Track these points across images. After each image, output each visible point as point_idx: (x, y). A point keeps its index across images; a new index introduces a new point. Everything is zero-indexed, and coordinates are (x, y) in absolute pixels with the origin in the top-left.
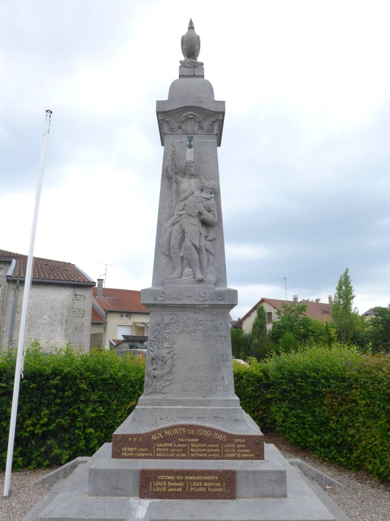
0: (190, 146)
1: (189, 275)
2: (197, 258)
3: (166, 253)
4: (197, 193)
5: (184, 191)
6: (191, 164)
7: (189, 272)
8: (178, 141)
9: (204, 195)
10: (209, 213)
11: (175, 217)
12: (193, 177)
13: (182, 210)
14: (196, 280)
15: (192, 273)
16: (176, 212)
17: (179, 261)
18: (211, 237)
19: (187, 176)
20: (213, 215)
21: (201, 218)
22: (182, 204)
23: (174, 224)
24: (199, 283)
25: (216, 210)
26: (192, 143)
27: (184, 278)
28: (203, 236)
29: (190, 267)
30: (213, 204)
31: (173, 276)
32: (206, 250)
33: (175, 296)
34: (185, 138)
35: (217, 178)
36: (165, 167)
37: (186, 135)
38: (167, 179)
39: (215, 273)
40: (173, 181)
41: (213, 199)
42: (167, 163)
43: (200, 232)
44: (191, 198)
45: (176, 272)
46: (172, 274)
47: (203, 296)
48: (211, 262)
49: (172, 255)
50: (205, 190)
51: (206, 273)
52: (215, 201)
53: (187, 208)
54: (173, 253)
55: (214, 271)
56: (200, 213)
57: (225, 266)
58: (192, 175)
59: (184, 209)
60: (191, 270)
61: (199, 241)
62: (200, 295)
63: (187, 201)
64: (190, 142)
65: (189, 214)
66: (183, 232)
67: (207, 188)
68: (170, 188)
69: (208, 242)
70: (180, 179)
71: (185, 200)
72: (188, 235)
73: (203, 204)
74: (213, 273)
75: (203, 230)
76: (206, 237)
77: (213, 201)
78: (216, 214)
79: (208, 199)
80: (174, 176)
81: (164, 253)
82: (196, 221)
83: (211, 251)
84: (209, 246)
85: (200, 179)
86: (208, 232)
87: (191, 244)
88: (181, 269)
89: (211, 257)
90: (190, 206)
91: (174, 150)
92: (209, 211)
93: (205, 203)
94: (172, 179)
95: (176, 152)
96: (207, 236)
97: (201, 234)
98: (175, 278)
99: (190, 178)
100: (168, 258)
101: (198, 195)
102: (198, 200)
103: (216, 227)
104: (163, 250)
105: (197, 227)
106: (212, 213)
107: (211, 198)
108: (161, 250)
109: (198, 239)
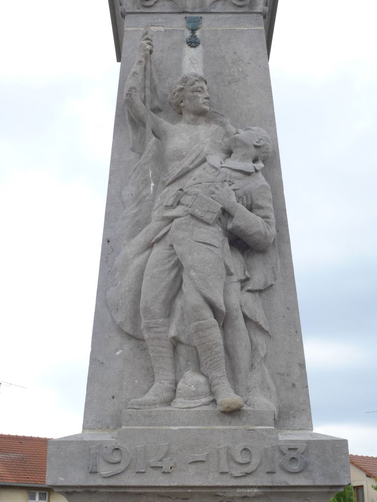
0: (193, 43)
1: (196, 395)
2: (220, 341)
3: (128, 328)
5: (179, 155)
7: (197, 384)
8: (162, 29)
9: (235, 163)
10: (252, 215)
12: (201, 119)
13: (172, 207)
14: (219, 408)
15: (204, 388)
16: (155, 214)
17: (167, 352)
18: (257, 282)
19: (187, 116)
20: (263, 217)
21: (230, 226)
22: (175, 188)
23: (150, 246)
24: (227, 418)
25: (271, 206)
26: (198, 33)
27: (179, 403)
28: (235, 278)
29: (198, 368)
30: (263, 186)
31: (149, 397)
32: (246, 318)
33: (153, 461)
34: (179, 23)
36: (126, 91)
37: (183, 16)
39: (274, 389)
40: (149, 129)
41: (260, 175)
43: (227, 268)
44: (197, 172)
45: (156, 384)
46: (146, 392)
47: (240, 459)
49: (146, 336)
50: (238, 153)
52: (267, 179)
53: (186, 200)
54: (149, 328)
55: (269, 381)
56: (226, 213)
58: (201, 114)
59: (179, 203)
60: (202, 379)
62: (230, 458)
63: (187, 182)
64: (193, 31)
65: (193, 216)
66: (178, 266)
67: (245, 145)
68: (138, 148)
69: (249, 295)
72: (193, 274)
73: (233, 187)
74: (269, 389)
75: (235, 262)
76: (244, 282)
79: (248, 174)
80: (150, 118)
81: (120, 329)
83: (262, 323)
84: (254, 306)
85: (223, 124)
86: (248, 268)
87: (200, 302)
90: (196, 194)
92: (250, 209)
93: (238, 184)
94: (144, 125)
95: (156, 55)
96: (247, 279)
97: (229, 273)
98: (154, 404)
99: (194, 122)
100: (133, 343)
101: (218, 165)
102: (220, 177)
103: (273, 254)
104: (118, 321)
105: (216, 251)
106: (260, 212)
107: (256, 171)
108: (114, 321)
109: (220, 285)
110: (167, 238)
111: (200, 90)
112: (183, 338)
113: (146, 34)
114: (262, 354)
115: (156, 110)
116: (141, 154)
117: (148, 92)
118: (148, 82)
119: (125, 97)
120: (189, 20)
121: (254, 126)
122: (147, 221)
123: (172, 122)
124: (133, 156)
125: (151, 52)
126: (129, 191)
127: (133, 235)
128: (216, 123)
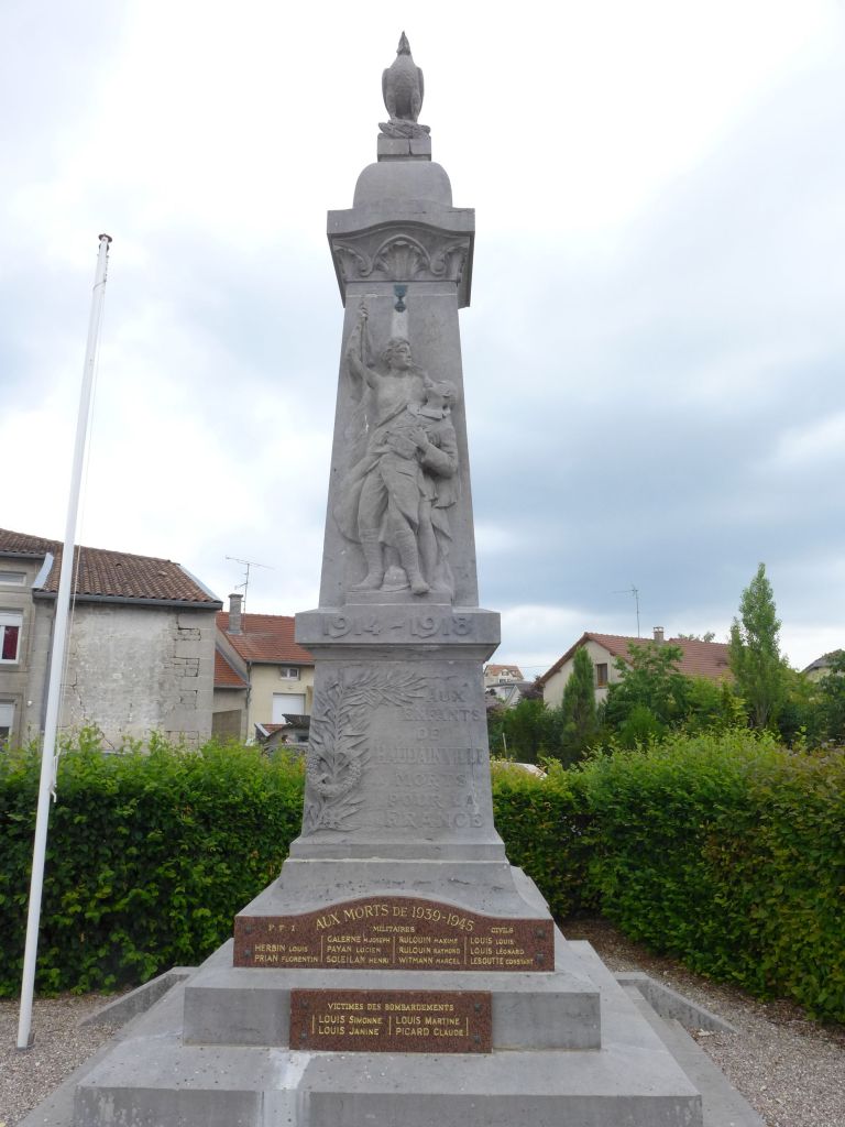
0: (400, 308)
1: (398, 582)
2: (415, 545)
3: (349, 535)
4: (414, 408)
5: (388, 404)
6: (401, 346)
7: (398, 575)
8: (376, 296)
9: (430, 411)
10: (440, 451)
11: (367, 459)
12: (407, 373)
13: (381, 445)
14: (414, 591)
15: (403, 578)
16: (369, 449)
17: (377, 552)
18: (444, 500)
19: (393, 370)
20: (449, 453)
21: (423, 460)
22: (384, 430)
23: (365, 474)
24: (418, 598)
25: (455, 444)
26: (404, 300)
27: (386, 588)
28: (426, 499)
29: (400, 564)
30: (449, 429)
31: (364, 584)
32: (434, 526)
33: (367, 627)
34: (389, 291)
35: (456, 374)
36: (347, 352)
37: (393, 284)
38: (350, 378)
39: (452, 578)
40: (365, 382)
41: (448, 420)
42: (350, 345)
43: (420, 490)
44: (401, 417)
45: (370, 575)
46: (362, 580)
47: (425, 625)
48: (445, 553)
49: (362, 540)
50: (432, 401)
51: (434, 579)
52: (453, 424)
53: (391, 440)
54: (364, 536)
55: (449, 572)
56: (420, 451)
57: (474, 562)
58: (404, 369)
59: (386, 442)
60: (402, 572)
61: (419, 509)
62: (419, 625)
63: (393, 425)
64: (400, 298)
65: (396, 453)
66: (385, 491)
67: (436, 396)
68: (357, 397)
69: (437, 510)
70: (378, 377)
71: (390, 423)
72: (395, 496)
73: (426, 430)
74: (449, 578)
75: (427, 486)
76: (434, 501)
77: (448, 424)
78: (456, 451)
79: (438, 420)
80: (366, 372)
81: (344, 537)
82: (412, 467)
83: (446, 531)
84: (441, 519)
85: (422, 377)
86: (437, 490)
87: (400, 517)
88: (380, 570)
89: (444, 543)
90: (399, 436)
91: (364, 315)
92: (439, 446)
93: (430, 428)
94: (361, 378)
95: (371, 319)
96: (436, 499)
97: (422, 495)
98: (367, 589)
100: (353, 546)
101: (415, 412)
102: (417, 423)
103: (456, 480)
104: (342, 530)
106: (446, 449)
107: (444, 417)
108: (339, 530)
110: (377, 469)
111: (404, 351)
112: (388, 543)
115: (370, 366)
116: (359, 401)
117: (364, 351)
118: (364, 344)
120: (397, 288)
122: (364, 455)
124: (353, 402)
125: (366, 319)
126: (350, 431)
127: (353, 465)
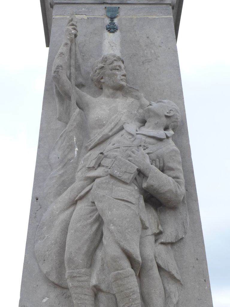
0: (112, 29)
2: (137, 289)
4: (132, 127)
5: (100, 125)
8: (85, 17)
9: (148, 130)
10: (164, 175)
11: (78, 184)
12: (119, 93)
13: (93, 168)
18: (169, 235)
19: (106, 91)
20: (174, 178)
21: (145, 185)
23: (74, 203)
26: (116, 21)
28: (149, 232)
30: (174, 150)
32: (159, 268)
34: (100, 12)
37: (104, 6)
38: (57, 100)
40: (73, 102)
41: (170, 140)
42: (58, 61)
43: (143, 223)
44: (116, 138)
49: (70, 285)
50: (151, 122)
52: (176, 144)
53: (106, 162)
54: (72, 277)
56: (141, 174)
58: (119, 89)
59: (99, 165)
63: (107, 147)
64: (112, 19)
65: (112, 176)
66: (99, 221)
68: (64, 118)
69: (162, 247)
70: (88, 97)
71: (103, 146)
73: (147, 151)
75: (150, 217)
76: (158, 235)
77: (171, 145)
78: (182, 176)
79: (160, 140)
80: (75, 92)
81: (46, 278)
83: (174, 272)
84: (167, 258)
85: (138, 98)
86: (161, 223)
87: (118, 253)
89: (172, 287)
90: (115, 157)
92: (163, 170)
93: (151, 149)
94: (70, 98)
95: (80, 39)
96: (161, 233)
97: (144, 228)
99: (113, 96)
100: (58, 291)
101: (133, 132)
102: (136, 143)
103: (183, 210)
104: (45, 271)
105: (133, 207)
106: (171, 173)
107: (168, 137)
109: (137, 238)
110: (89, 196)
111: (118, 69)
112: (103, 287)
113: (72, 20)
114: (175, 301)
115: (80, 86)
116: (67, 123)
117: (73, 70)
118: (73, 62)
119: (52, 74)
120: (108, 10)
121: (165, 99)
122: (72, 181)
123: (94, 95)
124: (59, 124)
125: (76, 36)
126: (56, 155)
127: (59, 193)
128: (132, 97)
